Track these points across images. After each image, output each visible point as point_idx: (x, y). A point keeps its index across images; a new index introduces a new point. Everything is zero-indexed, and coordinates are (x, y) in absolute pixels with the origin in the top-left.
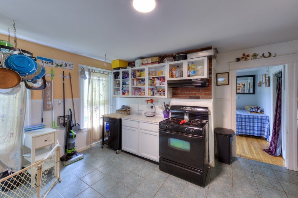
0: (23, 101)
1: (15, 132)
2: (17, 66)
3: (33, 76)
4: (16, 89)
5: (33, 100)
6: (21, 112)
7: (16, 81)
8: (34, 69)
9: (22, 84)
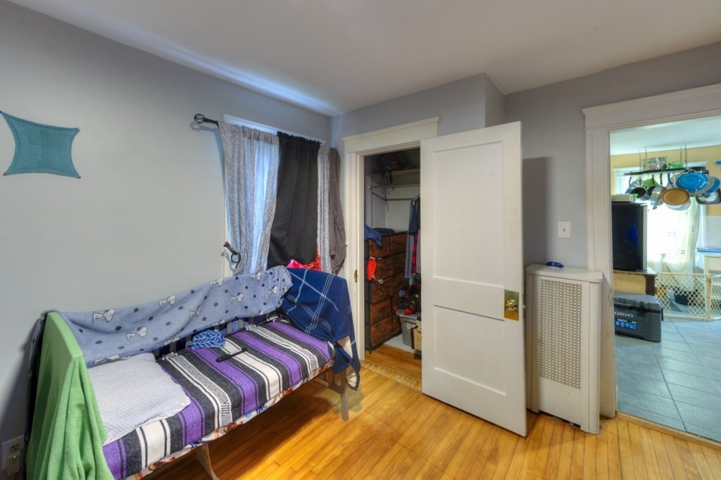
0: (696, 217)
1: (687, 249)
2: (686, 185)
3: (703, 191)
4: (686, 205)
5: (709, 217)
6: (693, 229)
7: (685, 198)
8: (705, 182)
9: (692, 199)
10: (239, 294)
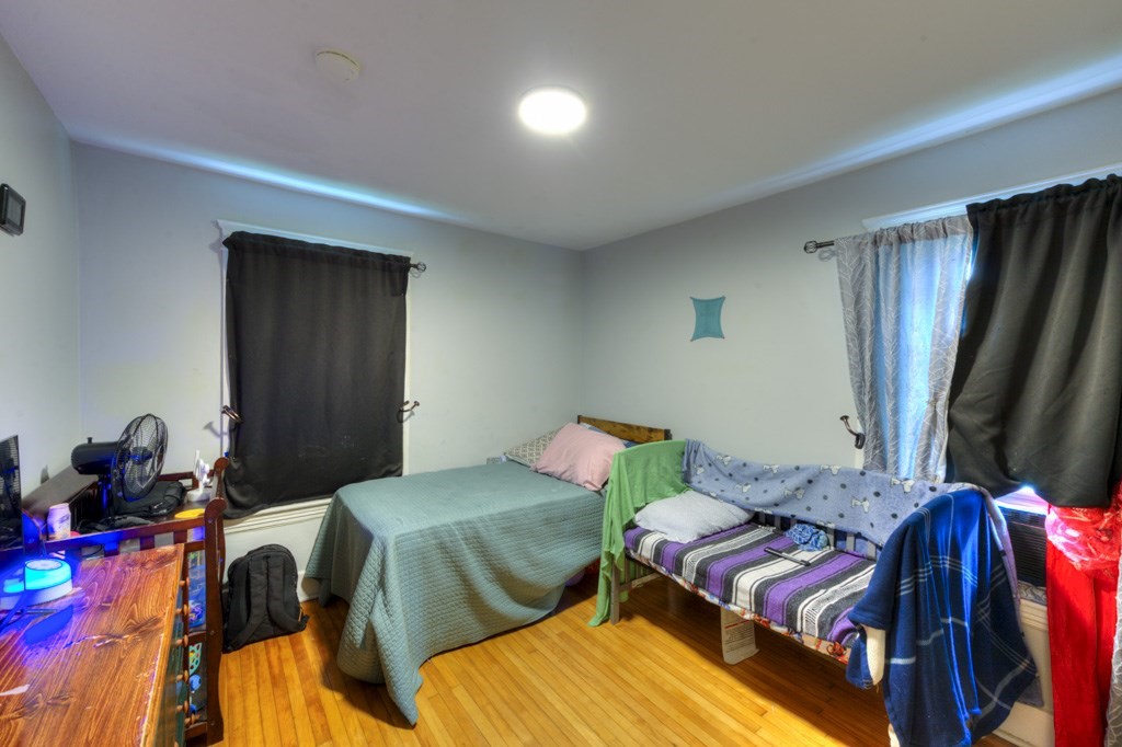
10: (865, 500)
